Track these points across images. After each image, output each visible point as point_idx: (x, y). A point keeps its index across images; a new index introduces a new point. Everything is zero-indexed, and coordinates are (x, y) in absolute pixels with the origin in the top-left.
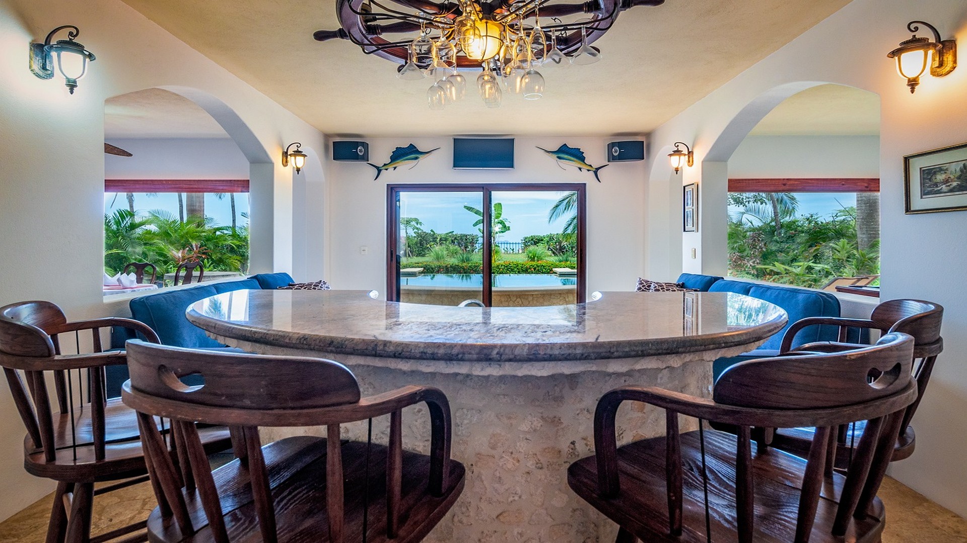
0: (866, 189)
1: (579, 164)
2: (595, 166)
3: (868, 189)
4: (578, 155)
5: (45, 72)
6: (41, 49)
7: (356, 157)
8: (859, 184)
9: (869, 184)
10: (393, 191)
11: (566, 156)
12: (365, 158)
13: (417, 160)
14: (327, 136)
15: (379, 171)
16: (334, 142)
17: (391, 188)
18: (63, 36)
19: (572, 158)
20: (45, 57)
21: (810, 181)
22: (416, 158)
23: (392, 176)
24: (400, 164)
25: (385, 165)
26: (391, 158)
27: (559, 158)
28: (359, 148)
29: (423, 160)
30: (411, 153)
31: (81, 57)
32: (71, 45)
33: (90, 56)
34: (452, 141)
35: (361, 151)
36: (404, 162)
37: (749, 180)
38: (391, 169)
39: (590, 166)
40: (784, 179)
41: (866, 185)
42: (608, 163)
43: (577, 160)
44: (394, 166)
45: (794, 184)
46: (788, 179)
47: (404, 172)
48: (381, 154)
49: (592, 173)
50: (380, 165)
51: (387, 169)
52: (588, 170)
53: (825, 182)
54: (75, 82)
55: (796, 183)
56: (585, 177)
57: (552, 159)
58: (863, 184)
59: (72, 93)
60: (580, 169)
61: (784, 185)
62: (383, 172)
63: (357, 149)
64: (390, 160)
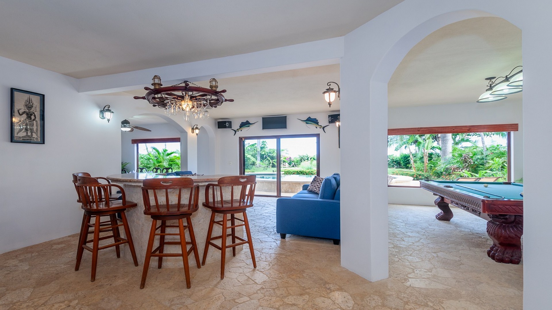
1: (315, 125)
2: (323, 126)
3: (469, 131)
4: (315, 121)
5: (103, 118)
6: (102, 112)
7: (225, 127)
8: (464, 129)
9: (470, 128)
10: (242, 141)
11: (309, 122)
12: (230, 127)
13: (249, 127)
14: (216, 119)
15: (236, 132)
16: (218, 122)
17: (241, 138)
18: (107, 108)
19: (312, 123)
20: (103, 114)
21: (434, 128)
22: (249, 126)
23: (240, 134)
24: (243, 128)
25: (238, 129)
26: (240, 126)
27: (307, 123)
28: (227, 123)
29: (252, 127)
30: (247, 124)
31: (110, 113)
32: (109, 110)
33: (113, 112)
34: (262, 118)
35: (227, 125)
36: (245, 128)
37: (399, 129)
38: (240, 131)
39: (321, 126)
40: (418, 128)
41: (468, 129)
42: (329, 124)
43: (314, 124)
44: (241, 130)
45: (424, 130)
46: (421, 128)
47: (245, 132)
48: (236, 125)
49: (322, 129)
50: (236, 129)
51: (238, 131)
52: (320, 128)
53: (442, 128)
54: (109, 119)
55: (425, 129)
56: (319, 131)
57: (304, 124)
58: (466, 128)
59: (109, 122)
60: (316, 127)
61: (419, 131)
62: (237, 132)
63: (226, 124)
64: (239, 128)
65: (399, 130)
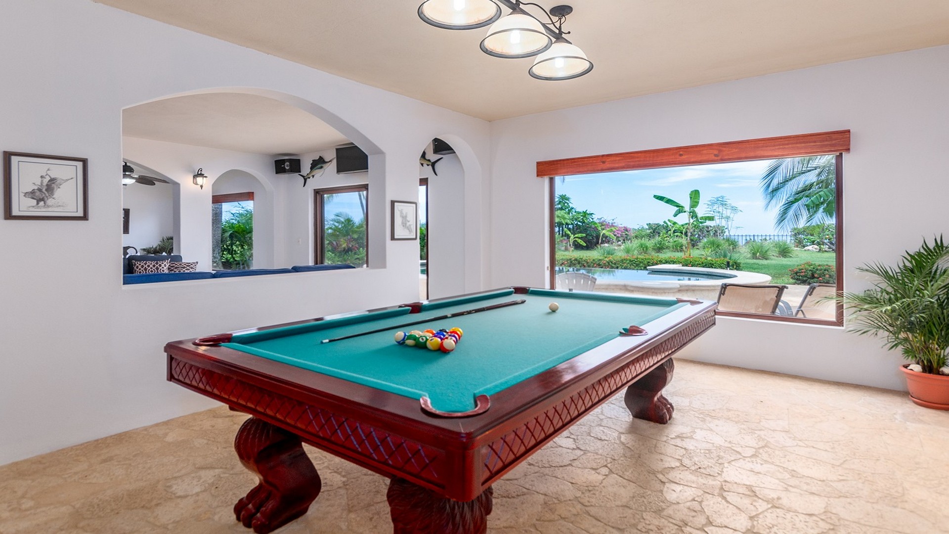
0: (716, 158)
3: (719, 158)
7: (284, 170)
8: (705, 152)
9: (720, 151)
10: (319, 194)
12: (296, 169)
13: (322, 170)
14: (273, 156)
15: (305, 179)
16: (275, 161)
17: (316, 192)
21: (636, 155)
22: (322, 167)
23: (314, 183)
24: (315, 172)
25: (308, 174)
26: (311, 168)
28: (286, 164)
30: (320, 163)
34: (336, 150)
35: (287, 166)
36: (318, 170)
38: (311, 178)
39: (429, 160)
41: (716, 152)
42: (441, 156)
44: (312, 175)
51: (309, 178)
52: (428, 165)
58: (711, 151)
60: (422, 164)
62: (308, 180)
63: (284, 165)
64: (310, 170)
65: (565, 162)
